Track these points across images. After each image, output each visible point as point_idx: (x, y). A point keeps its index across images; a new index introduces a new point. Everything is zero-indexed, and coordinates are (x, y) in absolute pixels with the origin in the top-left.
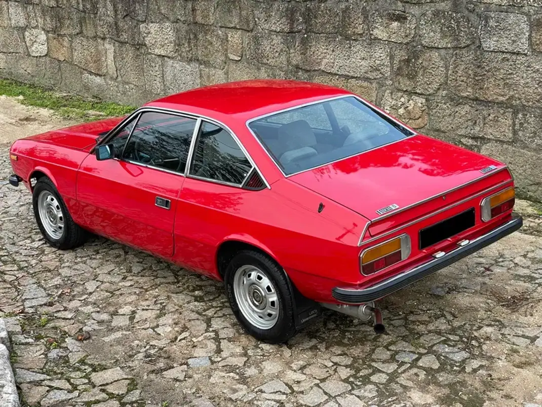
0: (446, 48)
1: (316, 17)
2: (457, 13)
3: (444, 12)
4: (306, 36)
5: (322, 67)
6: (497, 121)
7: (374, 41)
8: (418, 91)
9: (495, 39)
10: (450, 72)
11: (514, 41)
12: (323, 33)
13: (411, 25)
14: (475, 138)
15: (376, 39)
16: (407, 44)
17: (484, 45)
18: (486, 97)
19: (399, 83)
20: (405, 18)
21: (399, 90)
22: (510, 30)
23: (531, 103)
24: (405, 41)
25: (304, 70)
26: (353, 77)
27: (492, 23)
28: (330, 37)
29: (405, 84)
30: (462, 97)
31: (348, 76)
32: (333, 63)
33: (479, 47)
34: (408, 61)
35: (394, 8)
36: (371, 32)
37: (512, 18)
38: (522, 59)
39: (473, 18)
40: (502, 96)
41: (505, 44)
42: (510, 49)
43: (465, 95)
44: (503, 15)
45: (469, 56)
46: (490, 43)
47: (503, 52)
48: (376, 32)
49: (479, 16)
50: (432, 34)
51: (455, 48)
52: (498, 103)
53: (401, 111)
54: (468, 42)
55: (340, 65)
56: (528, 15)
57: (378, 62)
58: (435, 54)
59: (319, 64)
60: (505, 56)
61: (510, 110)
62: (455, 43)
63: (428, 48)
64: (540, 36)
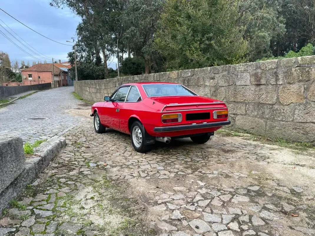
0: (226, 86)
1: (190, 81)
2: (229, 75)
3: (225, 75)
6: (241, 108)
9: (240, 81)
10: (227, 93)
11: (245, 82)
12: (192, 85)
13: (216, 80)
14: (234, 114)
15: (206, 85)
16: (215, 86)
17: (237, 84)
18: (237, 100)
20: (215, 78)
22: (244, 78)
23: (251, 101)
24: (215, 85)
27: (239, 77)
30: (231, 101)
33: (235, 84)
34: (215, 91)
35: (211, 75)
37: (245, 74)
38: (248, 87)
39: (234, 76)
40: (242, 100)
41: (243, 83)
43: (231, 100)
44: (242, 74)
46: (238, 83)
47: (242, 85)
48: (206, 83)
49: (235, 75)
50: (222, 82)
51: (228, 86)
52: (241, 102)
54: (232, 83)
56: (249, 73)
58: (223, 88)
60: (243, 86)
61: (245, 104)
62: (228, 84)
63: (221, 87)
64: (253, 79)
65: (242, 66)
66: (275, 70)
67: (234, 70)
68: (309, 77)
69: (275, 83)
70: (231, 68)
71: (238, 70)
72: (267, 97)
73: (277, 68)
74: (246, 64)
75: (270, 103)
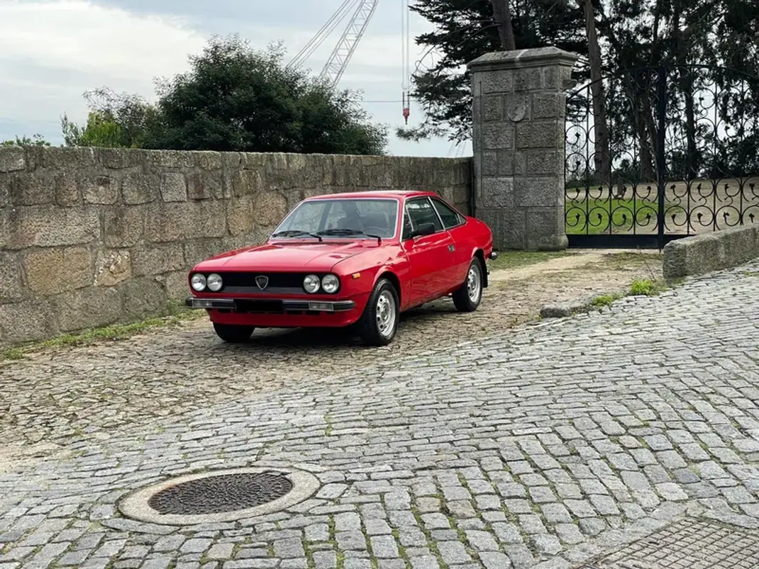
0: (141, 204)
1: (27, 188)
2: (146, 174)
3: (138, 174)
4: (14, 210)
5: (36, 243)
6: (175, 255)
7: (86, 206)
8: (125, 245)
9: (170, 192)
10: (146, 223)
11: (180, 193)
12: (35, 204)
13: (115, 187)
15: (88, 203)
17: (164, 198)
18: (167, 238)
19: (109, 242)
20: (109, 183)
21: (109, 248)
22: (177, 185)
24: (112, 202)
25: (13, 250)
26: (69, 246)
27: (168, 180)
28: (43, 208)
29: (114, 241)
30: (153, 243)
31: (64, 246)
32: (48, 235)
33: (162, 200)
34: (116, 219)
35: (101, 174)
36: (85, 198)
37: (177, 176)
38: (184, 205)
39: (155, 177)
40: (175, 235)
41: (176, 196)
42: (178, 198)
43: (154, 240)
44: (173, 174)
45: (156, 208)
46: (167, 196)
47: (174, 202)
48: (88, 197)
49: (159, 176)
50: (132, 193)
51: (147, 203)
52: (173, 242)
53: (113, 267)
54: (155, 197)
55: (56, 235)
56: (184, 173)
57: (92, 225)
58: (135, 210)
59: (32, 239)
60: (176, 204)
61: (180, 245)
62: (147, 199)
63: (129, 205)
64: (191, 188)
65: (168, 157)
66: (220, 172)
67: (155, 164)
68: (255, 187)
69: (222, 197)
70: (148, 158)
71: (163, 164)
72: (214, 224)
73: (222, 168)
74: (177, 153)
75: (218, 235)
